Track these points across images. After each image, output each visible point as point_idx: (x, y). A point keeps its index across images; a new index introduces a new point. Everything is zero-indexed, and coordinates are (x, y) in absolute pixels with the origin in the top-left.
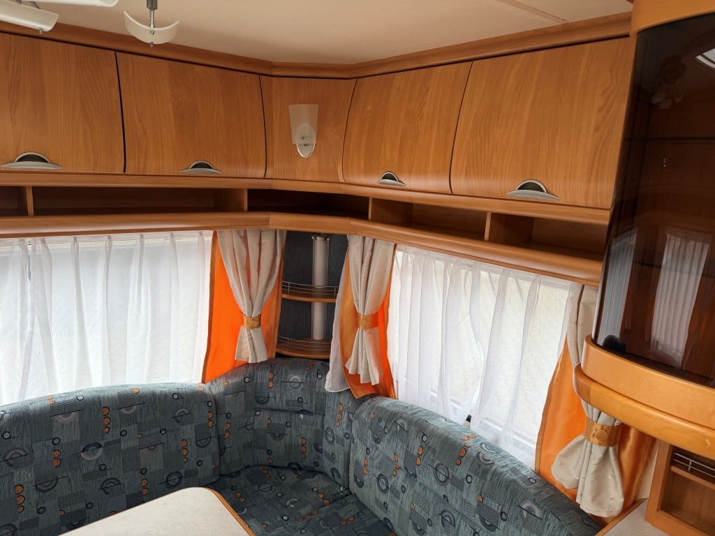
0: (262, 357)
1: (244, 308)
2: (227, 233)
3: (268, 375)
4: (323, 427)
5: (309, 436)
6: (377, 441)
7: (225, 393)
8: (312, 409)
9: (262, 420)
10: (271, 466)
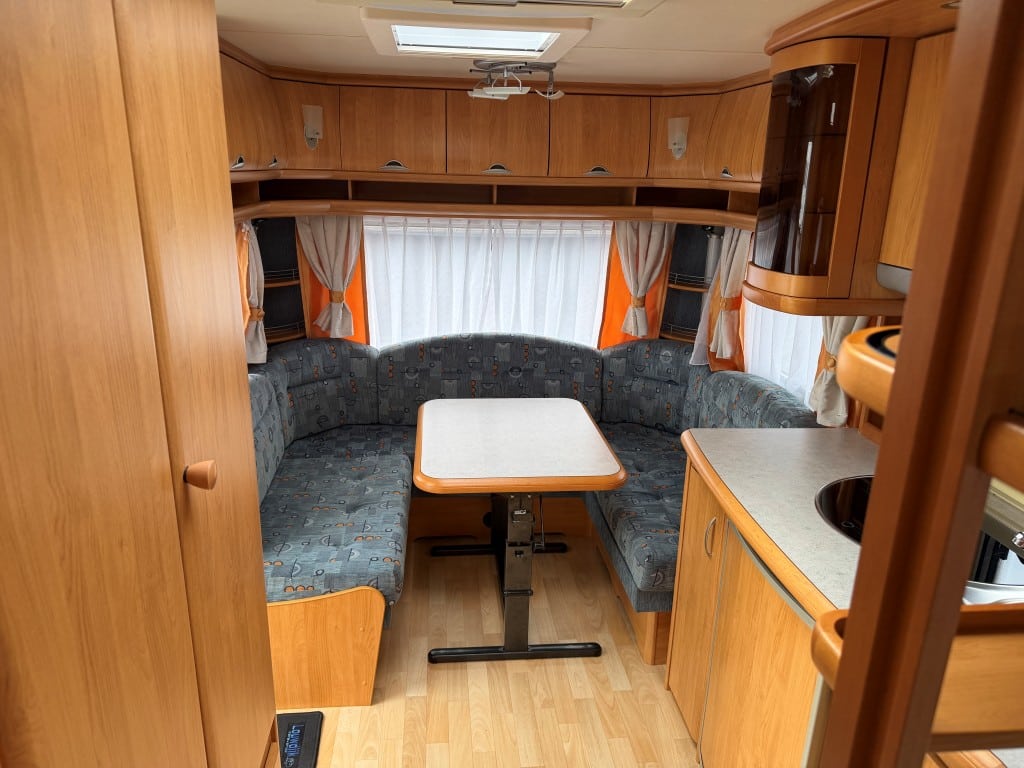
0: (642, 332)
1: (632, 290)
2: (622, 224)
3: (647, 348)
4: (685, 395)
5: (674, 402)
6: (715, 398)
7: (611, 356)
8: (678, 380)
9: (638, 385)
10: (643, 425)
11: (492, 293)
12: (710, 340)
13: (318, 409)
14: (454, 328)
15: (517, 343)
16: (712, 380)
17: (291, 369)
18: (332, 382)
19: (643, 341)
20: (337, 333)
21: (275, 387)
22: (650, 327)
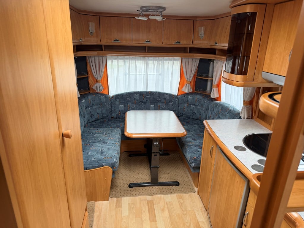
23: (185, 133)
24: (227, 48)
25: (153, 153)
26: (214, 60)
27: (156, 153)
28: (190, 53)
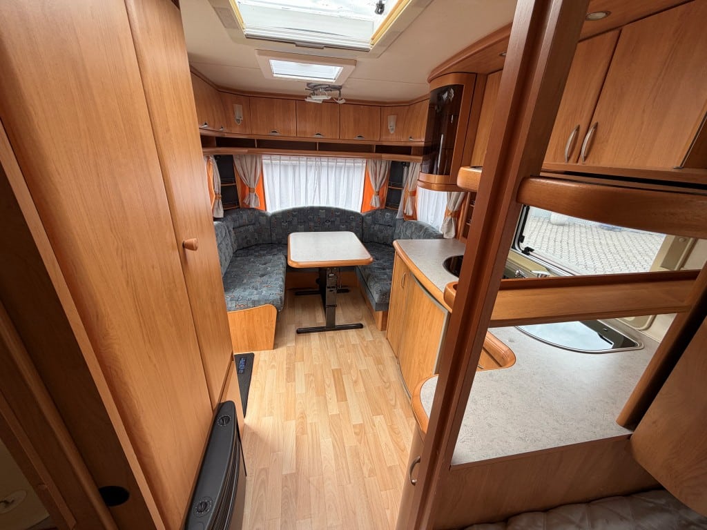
0: (378, 206)
1: (374, 188)
2: (370, 160)
3: (380, 212)
4: (394, 231)
5: (390, 233)
6: (406, 231)
7: (366, 216)
8: (392, 225)
9: (377, 227)
10: (378, 243)
11: (317, 189)
12: (404, 209)
13: (246, 237)
14: (302, 204)
15: (328, 210)
16: (405, 224)
17: (234, 220)
18: (251, 227)
19: (378, 209)
20: (253, 206)
21: (228, 227)
22: (381, 204)
23: (371, 259)
24: (423, 143)
25: (328, 288)
26: (409, 163)
27: (333, 287)
28: (376, 152)
